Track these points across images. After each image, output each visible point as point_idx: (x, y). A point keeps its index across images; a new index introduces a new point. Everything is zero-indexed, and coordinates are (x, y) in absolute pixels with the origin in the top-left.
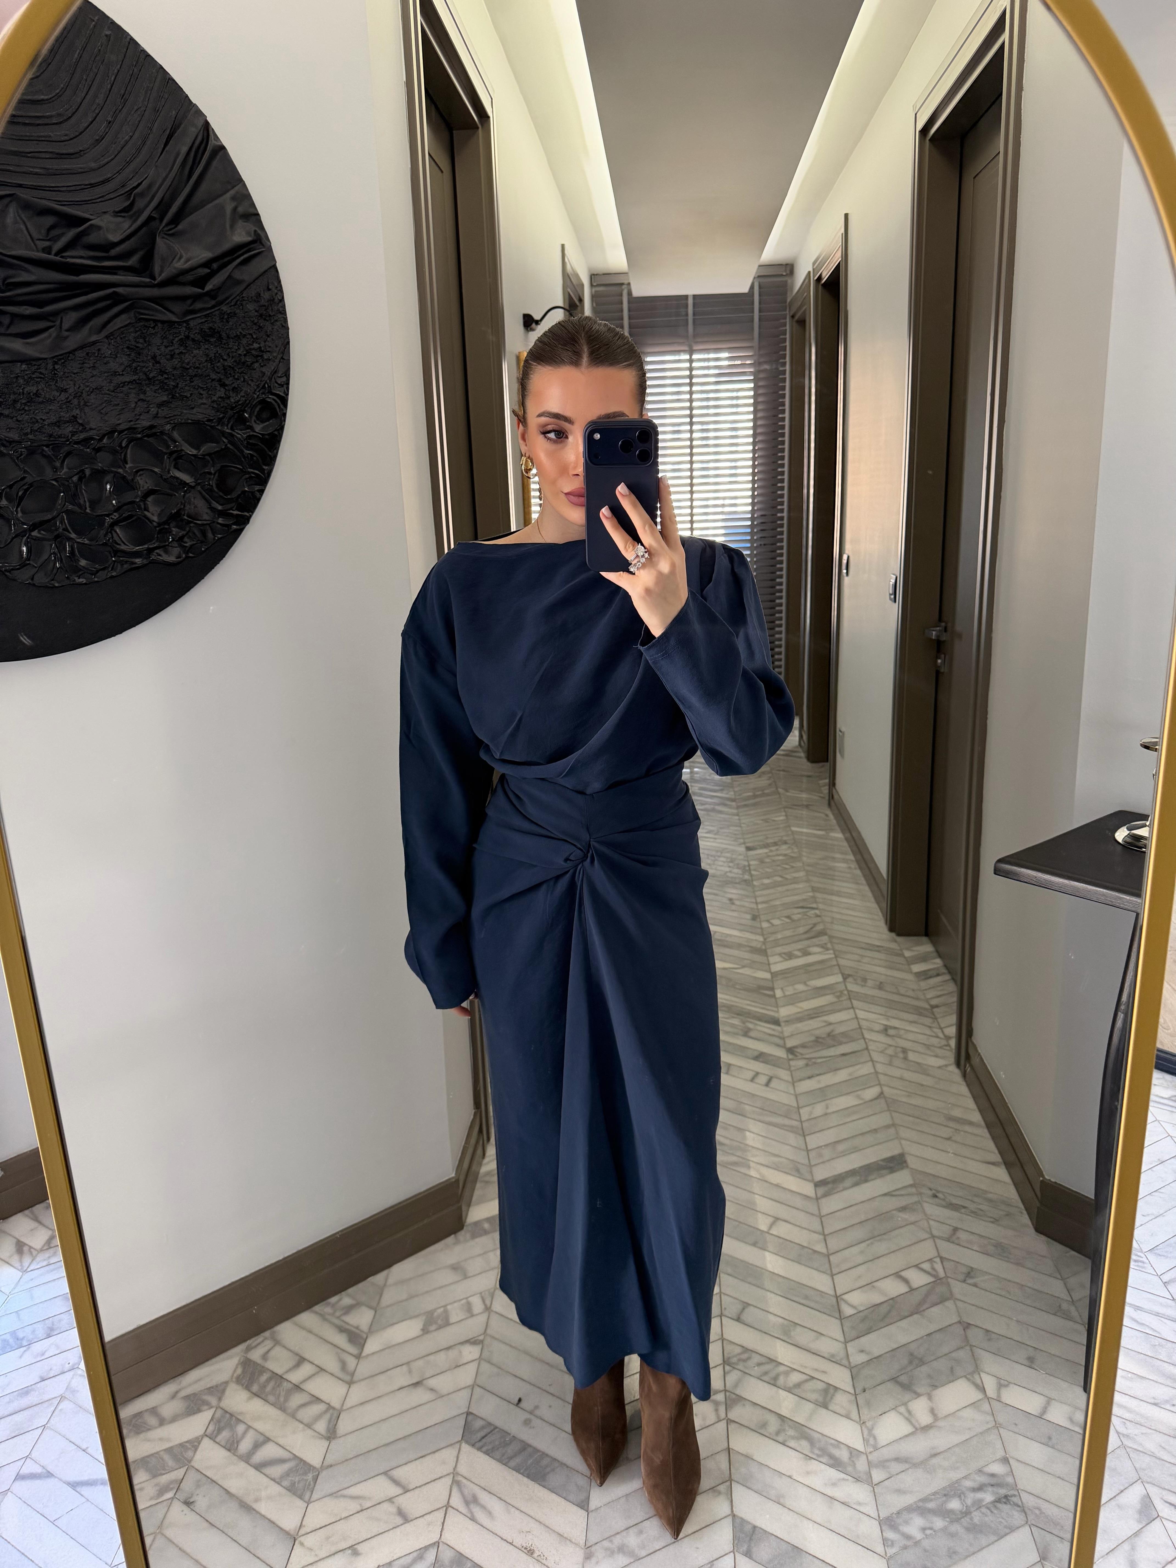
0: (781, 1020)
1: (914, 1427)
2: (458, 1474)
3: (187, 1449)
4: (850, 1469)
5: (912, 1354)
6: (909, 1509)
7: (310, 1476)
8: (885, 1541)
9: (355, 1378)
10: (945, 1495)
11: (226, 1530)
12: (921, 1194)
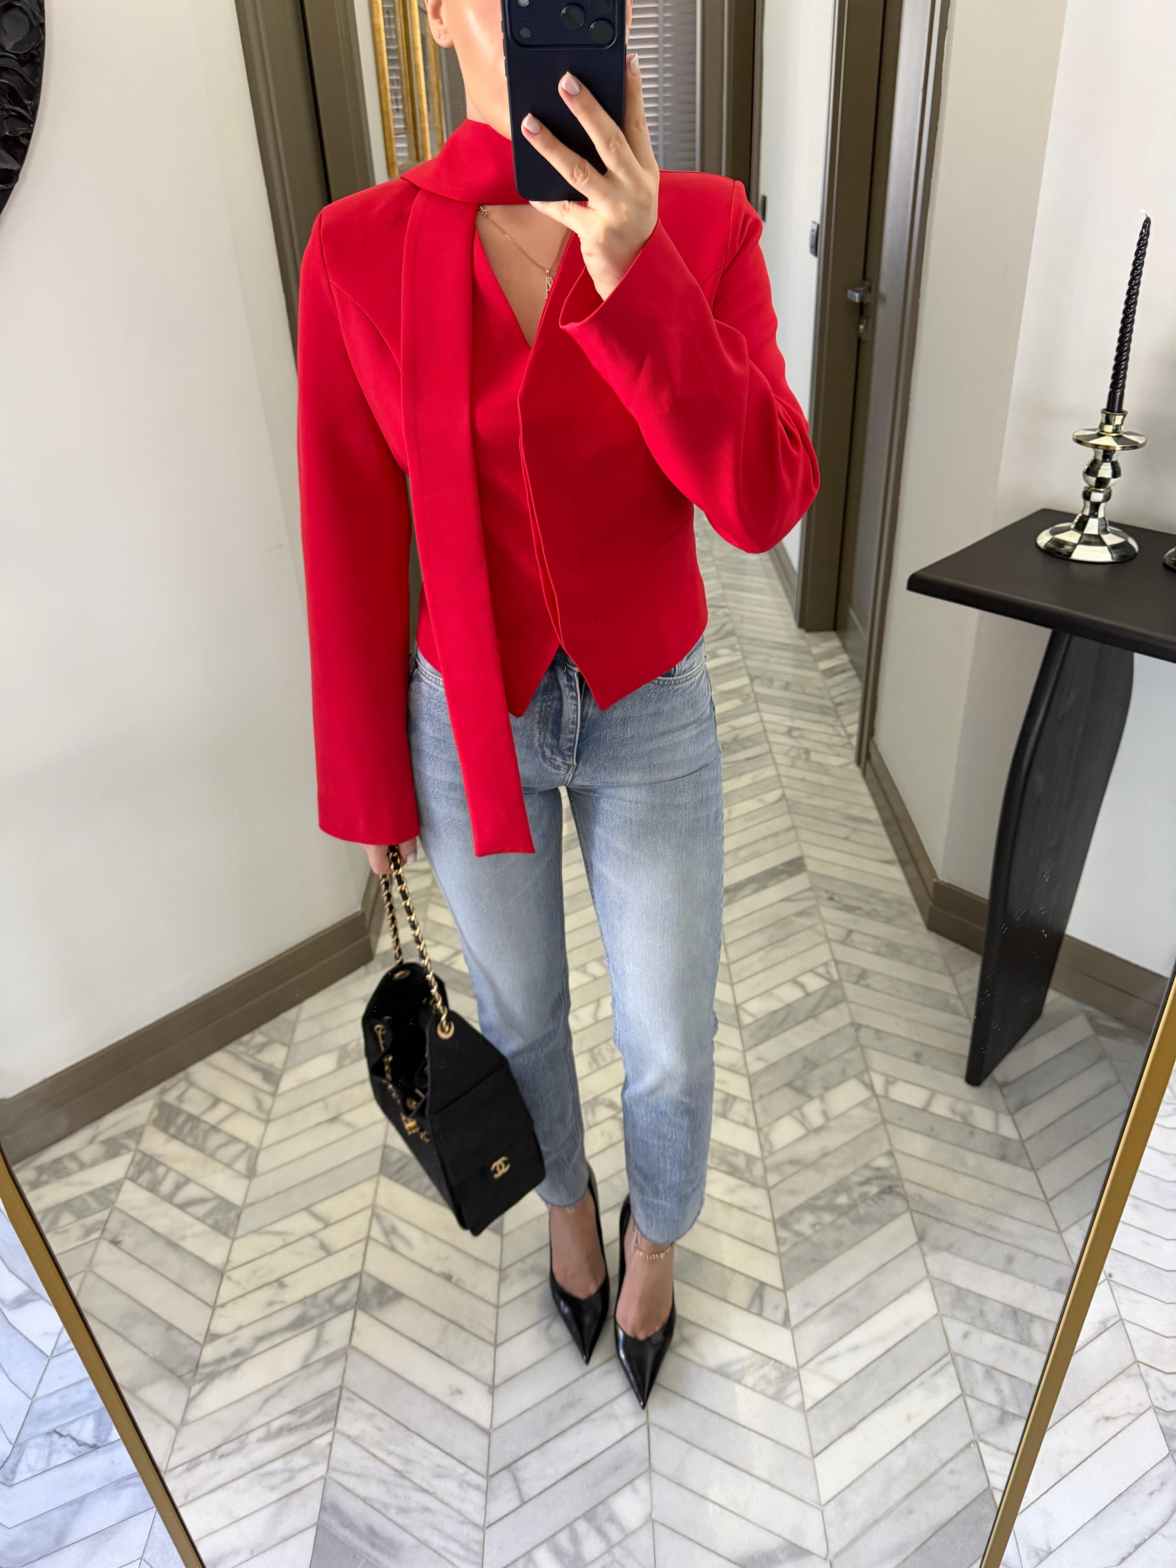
1: (807, 1129)
2: (377, 1206)
3: (110, 1192)
4: (747, 1175)
5: (806, 1059)
6: (801, 1208)
7: (233, 1215)
8: (778, 1240)
9: (271, 1117)
10: (834, 1192)
11: (154, 1267)
12: (818, 897)
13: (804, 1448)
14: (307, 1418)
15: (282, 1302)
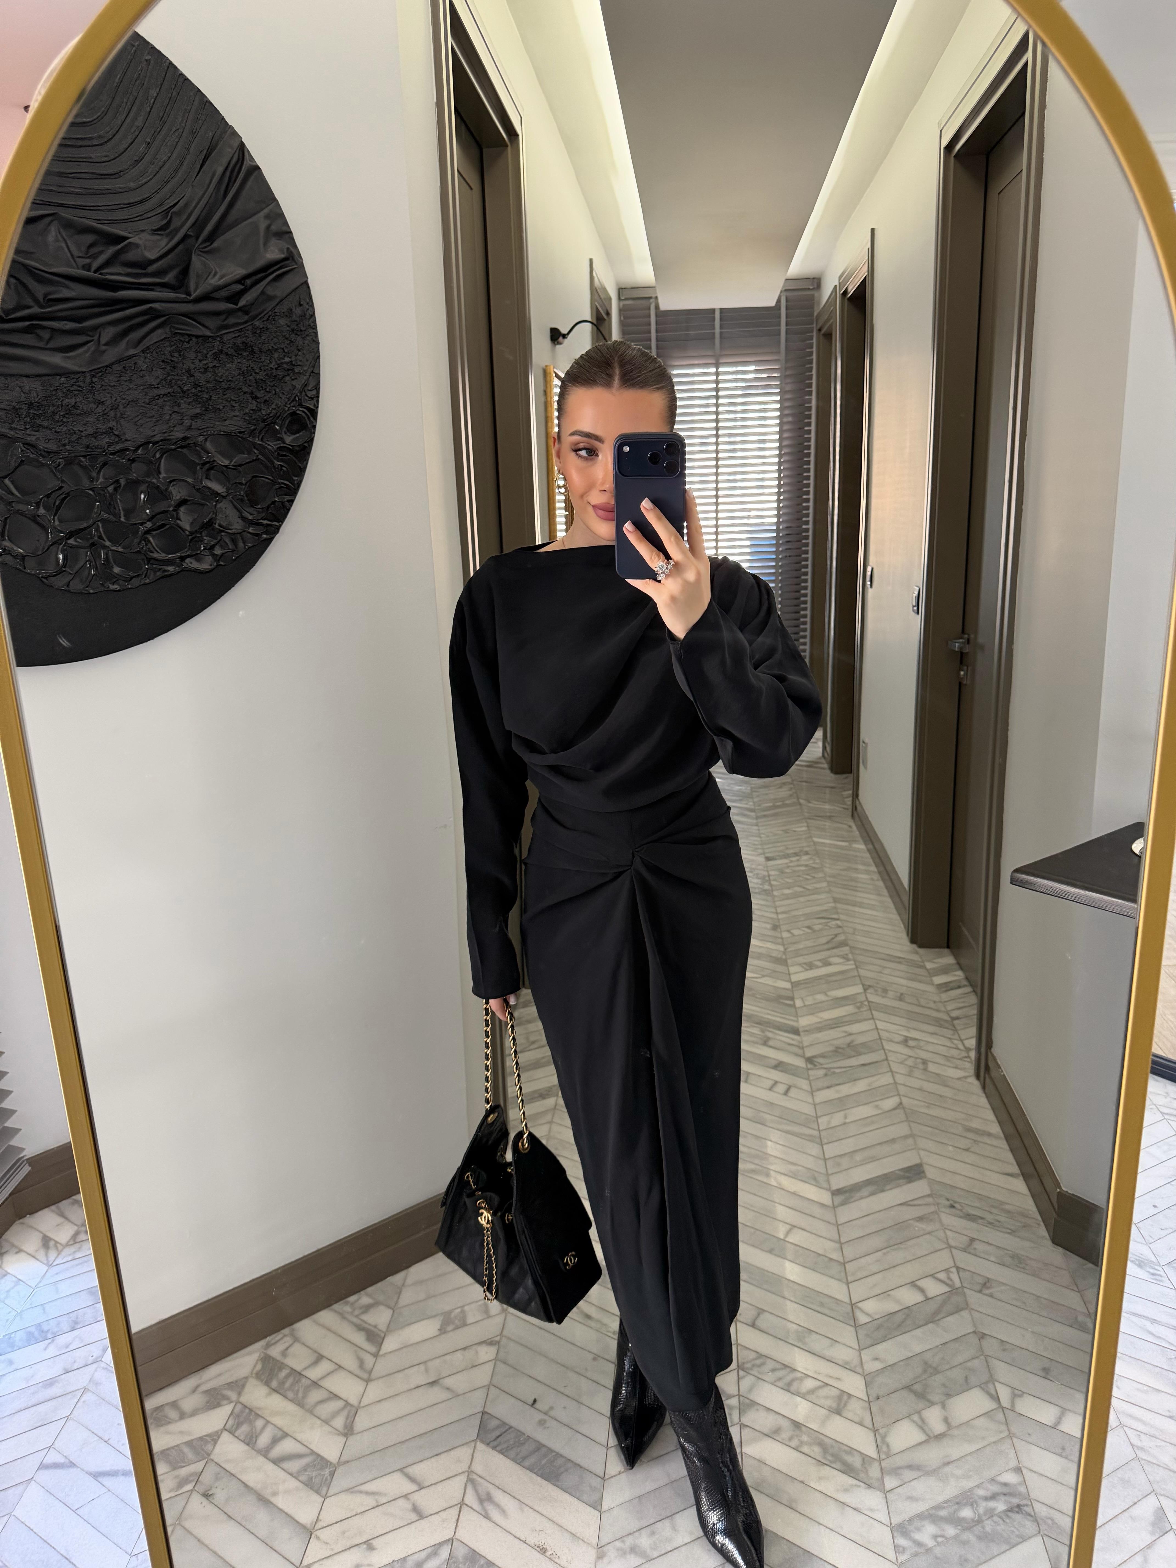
0: (801, 1030)
1: (927, 1435)
2: (472, 1472)
3: (207, 1442)
4: (861, 1475)
5: (926, 1363)
6: (921, 1516)
7: (327, 1472)
8: (897, 1549)
9: (373, 1376)
10: (958, 1503)
11: (243, 1523)
12: (938, 1204)
15: (370, 1565)
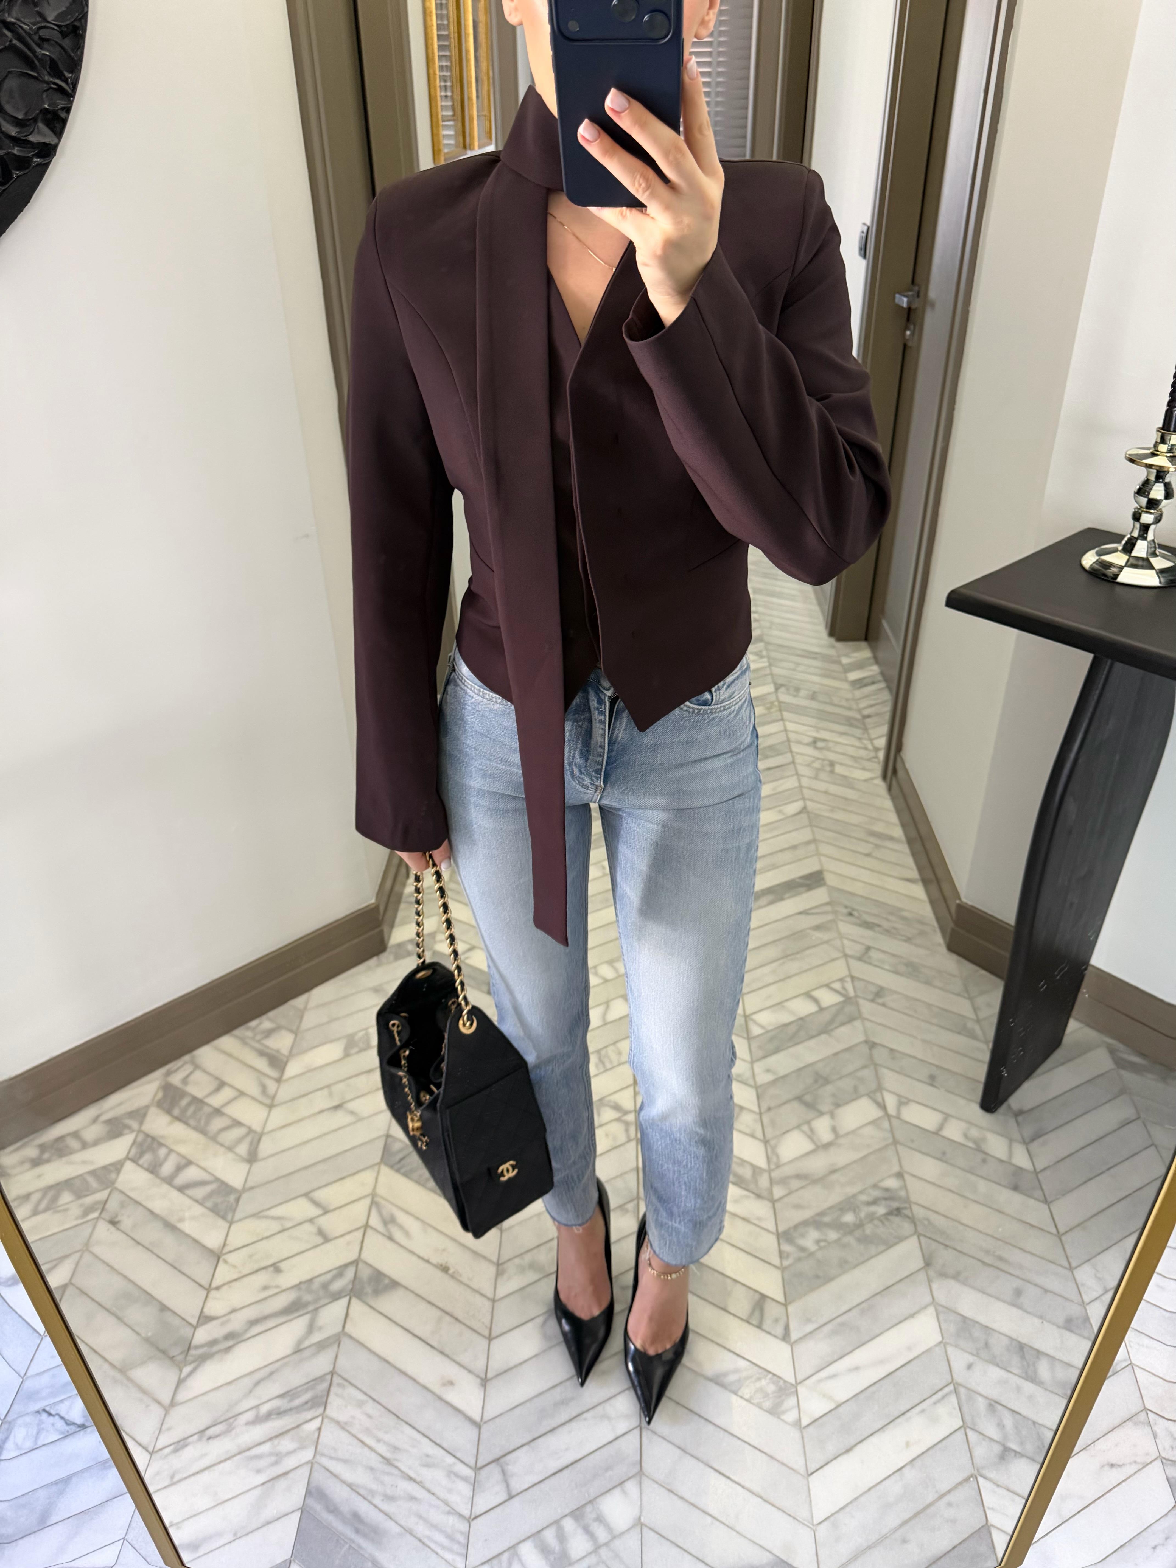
1: (816, 1145)
2: (376, 1195)
3: (111, 1171)
4: (752, 1187)
5: (817, 1073)
6: (805, 1223)
7: (232, 1198)
8: (781, 1254)
9: (275, 1102)
10: (840, 1210)
11: (151, 1248)
12: (836, 912)
13: (799, 1465)
14: (297, 1402)
15: (277, 1287)
